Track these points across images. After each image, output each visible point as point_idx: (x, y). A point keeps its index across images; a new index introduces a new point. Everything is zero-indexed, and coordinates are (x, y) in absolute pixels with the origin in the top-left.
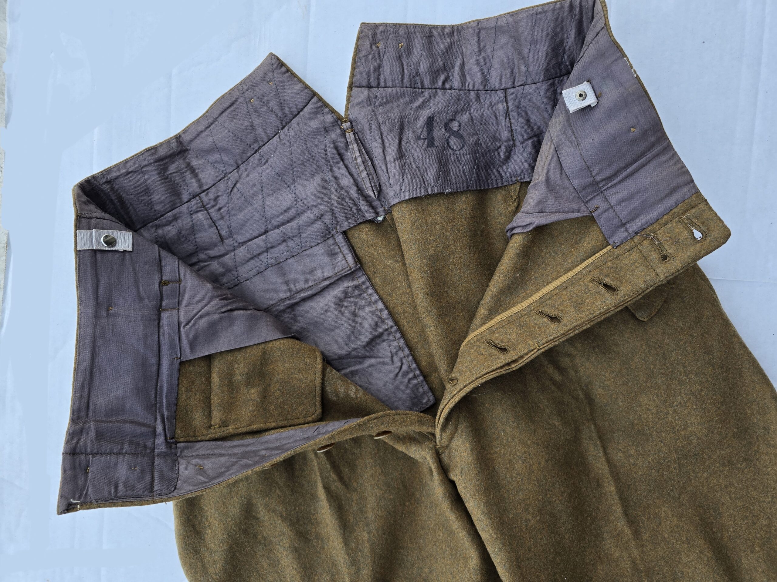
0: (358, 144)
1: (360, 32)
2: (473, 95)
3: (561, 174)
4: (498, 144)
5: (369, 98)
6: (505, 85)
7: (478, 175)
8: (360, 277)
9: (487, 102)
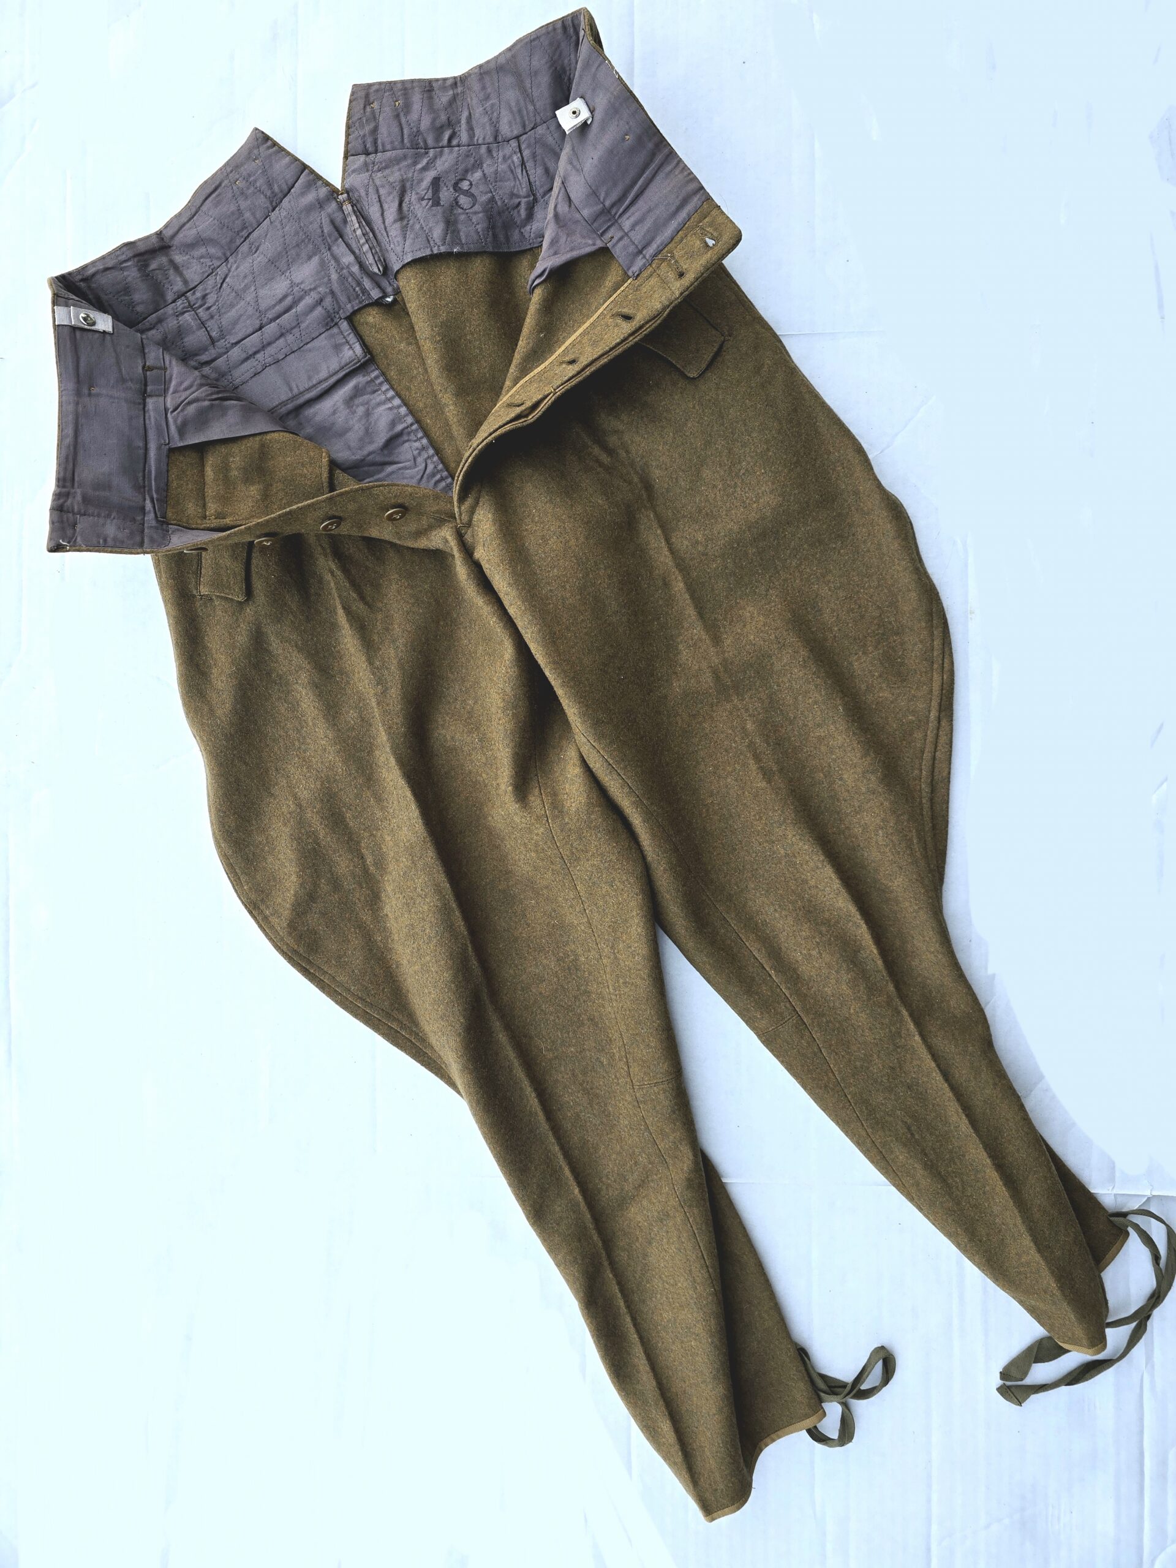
0: (357, 217)
1: (353, 94)
2: (483, 149)
3: (570, 206)
4: (517, 201)
5: (366, 164)
6: (516, 133)
7: (495, 236)
8: (372, 372)
9: (501, 154)
